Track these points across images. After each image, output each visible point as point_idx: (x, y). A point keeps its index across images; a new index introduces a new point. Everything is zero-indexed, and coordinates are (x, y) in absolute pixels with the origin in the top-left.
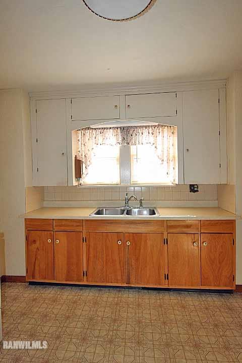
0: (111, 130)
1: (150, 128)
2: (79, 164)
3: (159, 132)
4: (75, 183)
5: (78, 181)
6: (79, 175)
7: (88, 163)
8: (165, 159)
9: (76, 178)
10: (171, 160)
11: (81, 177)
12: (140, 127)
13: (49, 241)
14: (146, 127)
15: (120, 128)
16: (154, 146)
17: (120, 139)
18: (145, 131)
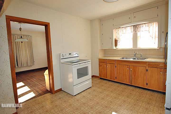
0: (129, 27)
1: (147, 24)
2: (116, 41)
3: (151, 25)
4: (114, 48)
5: (116, 47)
6: (116, 45)
7: (120, 41)
8: (154, 37)
9: (115, 46)
10: (157, 37)
11: (117, 46)
12: (142, 24)
13: (105, 66)
14: (145, 24)
15: (133, 26)
16: (148, 31)
17: (133, 30)
18: (144, 25)
